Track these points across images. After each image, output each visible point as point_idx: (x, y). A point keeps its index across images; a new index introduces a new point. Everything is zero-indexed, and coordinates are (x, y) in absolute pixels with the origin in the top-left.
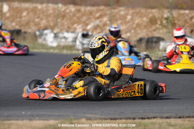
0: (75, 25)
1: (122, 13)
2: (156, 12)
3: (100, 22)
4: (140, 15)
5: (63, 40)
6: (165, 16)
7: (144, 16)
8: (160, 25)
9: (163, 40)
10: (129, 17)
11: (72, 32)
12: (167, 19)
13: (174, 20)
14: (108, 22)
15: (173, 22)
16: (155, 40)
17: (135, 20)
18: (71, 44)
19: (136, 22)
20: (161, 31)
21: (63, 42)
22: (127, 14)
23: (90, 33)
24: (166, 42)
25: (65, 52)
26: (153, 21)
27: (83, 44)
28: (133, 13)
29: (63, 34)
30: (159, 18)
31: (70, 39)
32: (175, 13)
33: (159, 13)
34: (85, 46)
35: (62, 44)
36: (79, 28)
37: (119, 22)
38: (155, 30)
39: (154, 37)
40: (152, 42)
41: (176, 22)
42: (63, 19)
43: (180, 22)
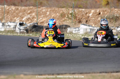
0: (15, 18)
1: (44, 10)
2: (64, 10)
3: (30, 16)
4: (54, 12)
5: (8, 27)
6: (70, 12)
7: (57, 12)
8: (67, 18)
9: (69, 27)
10: (48, 13)
11: (13, 22)
12: (71, 14)
13: (76, 15)
14: (35, 16)
15: (75, 16)
16: (64, 27)
17: (52, 15)
18: (13, 29)
19: (53, 16)
20: (68, 22)
21: (8, 28)
22: (47, 11)
23: (24, 23)
24: (71, 28)
25: (9, 34)
26: (63, 15)
27: (20, 30)
28: (50, 10)
29: (8, 23)
30: (66, 13)
31: (12, 27)
32: (76, 10)
33: (66, 10)
34: (22, 31)
35: (7, 29)
36: (18, 20)
37: (42, 16)
38: (64, 21)
39: (64, 25)
40: (62, 28)
41: (77, 16)
42: (8, 15)
43: (79, 16)
